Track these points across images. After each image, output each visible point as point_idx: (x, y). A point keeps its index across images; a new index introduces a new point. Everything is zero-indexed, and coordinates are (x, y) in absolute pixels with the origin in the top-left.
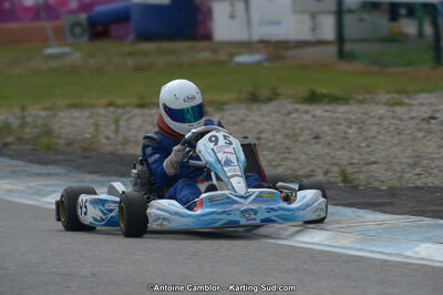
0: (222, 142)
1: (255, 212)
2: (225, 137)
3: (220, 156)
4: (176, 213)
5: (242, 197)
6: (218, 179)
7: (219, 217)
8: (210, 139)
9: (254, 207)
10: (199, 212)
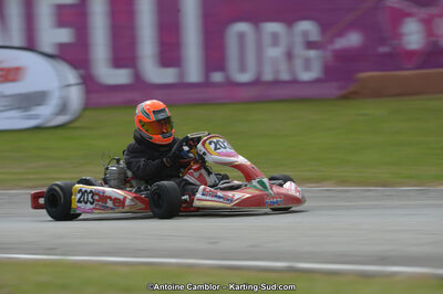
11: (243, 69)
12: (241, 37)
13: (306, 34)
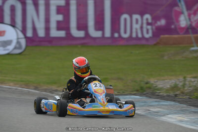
11: (125, 32)
12: (125, 20)
13: (147, 19)
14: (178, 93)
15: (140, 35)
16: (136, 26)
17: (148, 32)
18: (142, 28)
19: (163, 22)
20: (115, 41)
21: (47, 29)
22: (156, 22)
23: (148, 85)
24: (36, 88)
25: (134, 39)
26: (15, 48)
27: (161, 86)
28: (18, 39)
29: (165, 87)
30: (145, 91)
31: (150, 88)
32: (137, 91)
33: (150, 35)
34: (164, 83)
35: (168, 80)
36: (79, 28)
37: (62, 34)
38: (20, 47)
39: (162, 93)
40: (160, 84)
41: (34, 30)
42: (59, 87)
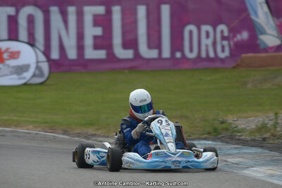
0: (164, 123)
1: (180, 162)
2: (166, 121)
3: (163, 131)
4: (138, 160)
5: (173, 154)
6: (161, 143)
7: (160, 164)
8: (158, 122)
9: (179, 159)
10: (149, 160)
11: (191, 50)
12: (191, 32)
13: (222, 32)
14: (267, 135)
15: (212, 55)
16: (207, 42)
17: (223, 50)
18: (214, 44)
19: (245, 35)
20: (176, 64)
21: (80, 48)
22: (235, 36)
23: (224, 126)
24: (65, 132)
25: (204, 60)
26: (34, 76)
27: (243, 126)
28: (38, 62)
29: (248, 128)
30: (220, 134)
31: (227, 129)
32: (209, 133)
33: (227, 53)
34: (247, 122)
35: (253, 118)
36: (126, 45)
37: (101, 54)
38: (41, 74)
39: (245, 137)
40: (241, 124)
41: (62, 48)
42: (98, 130)
